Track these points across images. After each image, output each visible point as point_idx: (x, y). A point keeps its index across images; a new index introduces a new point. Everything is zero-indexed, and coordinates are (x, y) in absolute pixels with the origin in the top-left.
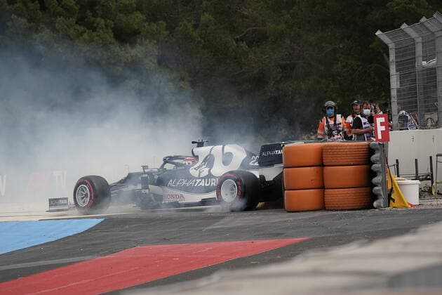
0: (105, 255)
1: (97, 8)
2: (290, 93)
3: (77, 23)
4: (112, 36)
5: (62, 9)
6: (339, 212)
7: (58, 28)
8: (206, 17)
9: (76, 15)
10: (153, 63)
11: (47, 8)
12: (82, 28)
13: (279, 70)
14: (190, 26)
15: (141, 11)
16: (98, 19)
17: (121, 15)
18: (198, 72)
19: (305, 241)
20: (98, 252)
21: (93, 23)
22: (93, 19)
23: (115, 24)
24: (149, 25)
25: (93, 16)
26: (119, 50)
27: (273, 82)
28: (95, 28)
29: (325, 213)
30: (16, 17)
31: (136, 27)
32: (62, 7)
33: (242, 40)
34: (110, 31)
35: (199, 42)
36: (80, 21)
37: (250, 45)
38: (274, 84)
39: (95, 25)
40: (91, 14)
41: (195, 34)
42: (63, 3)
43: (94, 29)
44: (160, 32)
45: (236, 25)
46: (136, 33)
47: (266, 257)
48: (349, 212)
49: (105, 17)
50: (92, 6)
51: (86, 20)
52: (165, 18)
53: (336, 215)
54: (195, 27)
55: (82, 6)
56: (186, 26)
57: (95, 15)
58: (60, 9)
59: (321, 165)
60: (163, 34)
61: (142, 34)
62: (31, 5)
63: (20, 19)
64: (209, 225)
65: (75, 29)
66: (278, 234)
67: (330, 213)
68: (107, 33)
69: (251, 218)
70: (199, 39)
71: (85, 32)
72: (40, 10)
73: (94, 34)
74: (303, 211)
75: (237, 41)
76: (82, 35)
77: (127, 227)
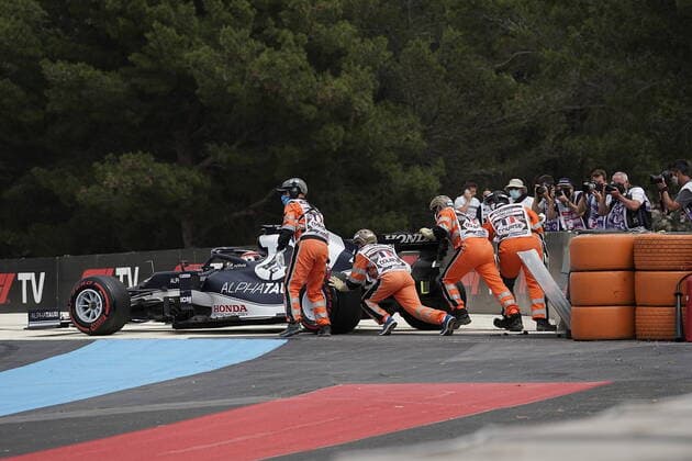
0: (289, 395)
1: (282, 13)
2: (580, 154)
3: (251, 36)
4: (305, 57)
5: (229, 14)
6: (656, 343)
7: (222, 43)
8: (450, 33)
9: (250, 26)
10: (367, 101)
11: (206, 12)
12: (259, 45)
13: (563, 118)
14: (425, 46)
15: (350, 20)
16: (285, 31)
17: (320, 26)
18: (436, 117)
19: (601, 386)
20: (279, 391)
21: (277, 36)
22: (276, 30)
23: (310, 39)
24: (363, 41)
25: (276, 26)
26: (314, 80)
27: (553, 136)
28: (280, 44)
29: (634, 344)
30: (160, 24)
31: (342, 44)
32: (230, 11)
33: (505, 69)
34: (302, 50)
35: (439, 72)
36: (257, 33)
37: (518, 77)
38: (555, 139)
39: (279, 41)
40: (273, 23)
41: (433, 59)
42: (231, 5)
43: (278, 47)
44: (379, 52)
45: (495, 47)
46: (340, 53)
47: (539, 410)
48: (673, 344)
49: (293, 28)
50: (275, 10)
51: (265, 32)
52: (387, 32)
53: (651, 347)
54: (434, 47)
55: (259, 10)
56: (420, 46)
57: (279, 24)
58: (226, 15)
59: (631, 268)
60: (384, 56)
61: (350, 55)
62: (182, 8)
63: (165, 28)
64: (451, 356)
65: (248, 46)
66: (559, 375)
67: (642, 344)
68: (298, 53)
69: (516, 347)
70: (439, 66)
71: (263, 50)
72: (197, 15)
73: (277, 54)
74: (599, 340)
75: (498, 71)
76: (258, 56)
77: (323, 354)
